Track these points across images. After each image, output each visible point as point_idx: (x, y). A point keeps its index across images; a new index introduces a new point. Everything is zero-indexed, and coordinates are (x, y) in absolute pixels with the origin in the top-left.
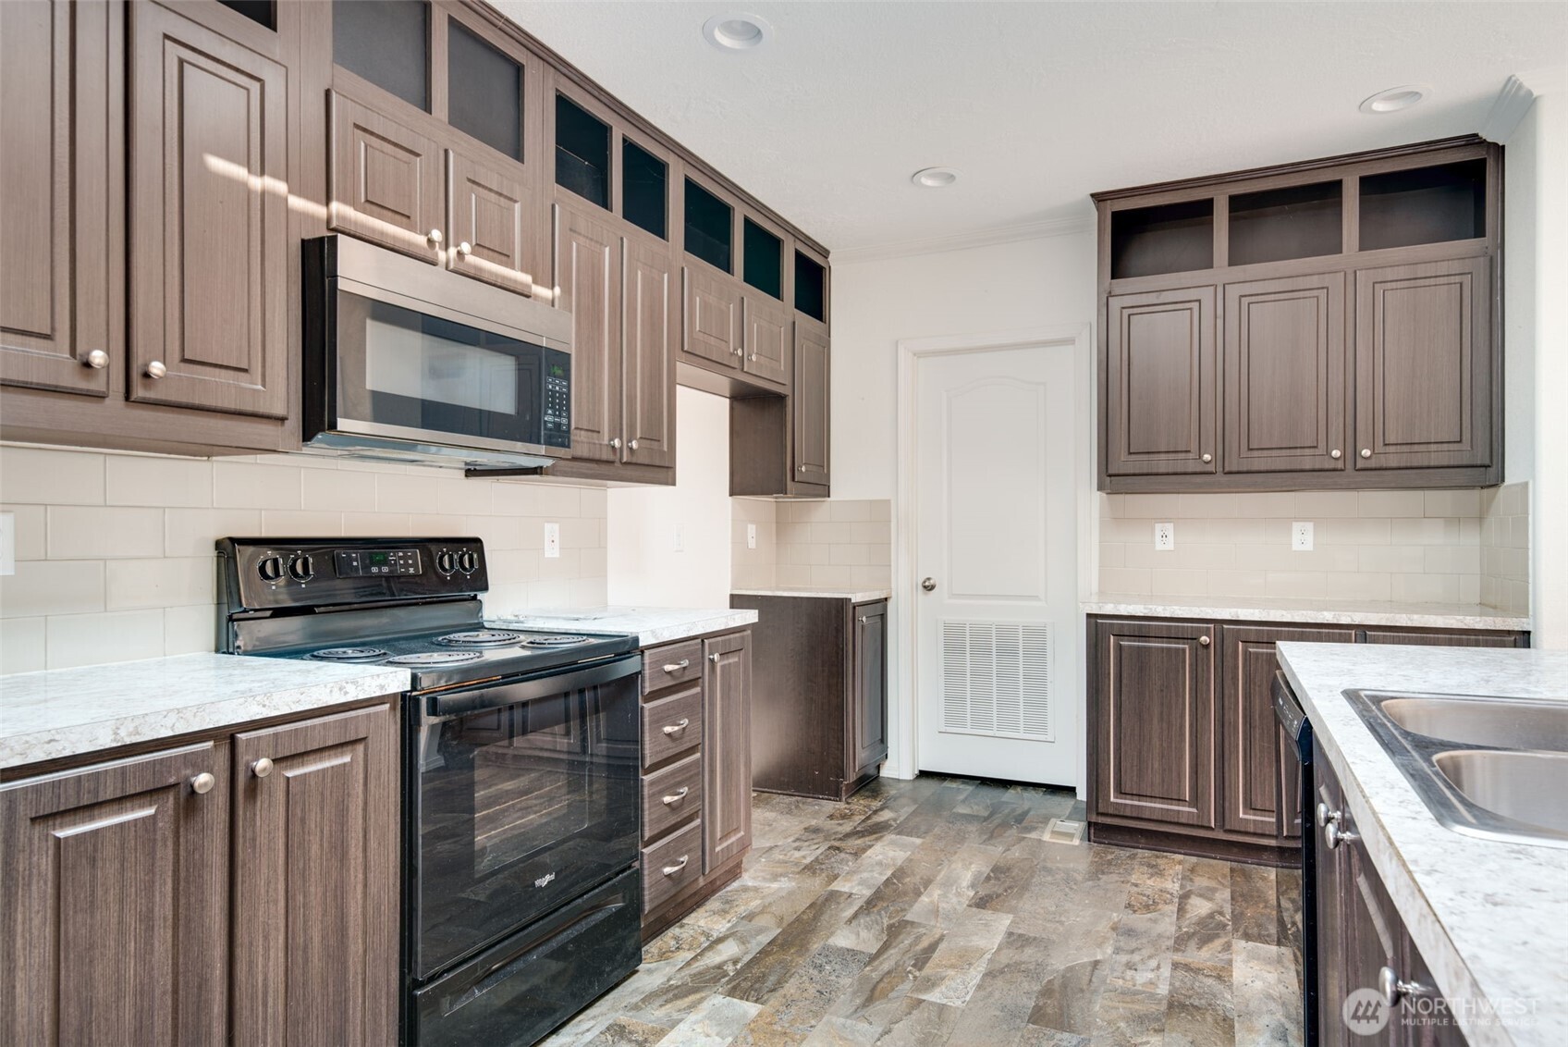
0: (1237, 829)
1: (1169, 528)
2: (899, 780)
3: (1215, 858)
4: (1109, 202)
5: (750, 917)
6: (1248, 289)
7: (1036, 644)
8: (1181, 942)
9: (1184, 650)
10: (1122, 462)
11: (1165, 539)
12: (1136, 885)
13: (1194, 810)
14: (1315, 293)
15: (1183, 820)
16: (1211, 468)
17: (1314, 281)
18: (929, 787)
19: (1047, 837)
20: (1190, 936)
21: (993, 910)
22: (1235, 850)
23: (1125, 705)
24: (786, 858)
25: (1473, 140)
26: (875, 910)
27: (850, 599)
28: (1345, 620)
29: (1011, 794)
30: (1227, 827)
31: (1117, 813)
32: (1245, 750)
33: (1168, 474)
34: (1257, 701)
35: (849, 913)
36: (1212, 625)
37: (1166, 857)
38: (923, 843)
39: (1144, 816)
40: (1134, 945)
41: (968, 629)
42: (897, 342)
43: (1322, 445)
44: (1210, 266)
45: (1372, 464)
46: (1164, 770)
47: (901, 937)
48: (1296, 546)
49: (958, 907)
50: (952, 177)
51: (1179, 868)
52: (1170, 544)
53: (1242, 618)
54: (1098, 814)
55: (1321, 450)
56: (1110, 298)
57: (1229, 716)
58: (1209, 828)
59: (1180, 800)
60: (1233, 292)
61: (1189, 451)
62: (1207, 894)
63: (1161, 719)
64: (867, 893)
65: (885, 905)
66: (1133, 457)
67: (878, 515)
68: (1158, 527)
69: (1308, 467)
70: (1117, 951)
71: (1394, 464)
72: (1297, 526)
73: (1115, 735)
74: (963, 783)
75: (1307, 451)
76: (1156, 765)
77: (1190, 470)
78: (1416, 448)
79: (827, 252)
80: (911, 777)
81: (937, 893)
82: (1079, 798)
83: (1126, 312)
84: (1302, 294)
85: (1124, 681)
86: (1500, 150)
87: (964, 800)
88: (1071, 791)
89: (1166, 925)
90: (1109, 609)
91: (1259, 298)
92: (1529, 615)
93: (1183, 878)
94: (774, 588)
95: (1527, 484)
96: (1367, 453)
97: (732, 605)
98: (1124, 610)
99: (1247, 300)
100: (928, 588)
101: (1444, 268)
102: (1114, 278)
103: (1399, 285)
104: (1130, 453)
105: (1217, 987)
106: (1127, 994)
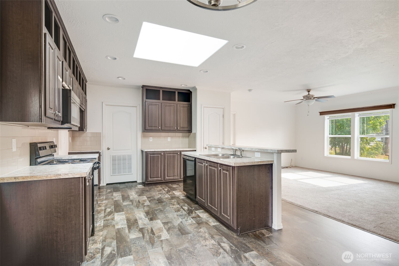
1: (152, 138)
2: (103, 186)
4: (145, 87)
5: (106, 206)
6: (165, 104)
7: (130, 158)
9: (159, 156)
11: (151, 139)
13: (161, 178)
14: (173, 106)
15: (159, 180)
16: (160, 129)
17: (173, 104)
18: (108, 186)
19: (139, 187)
20: (168, 192)
21: (142, 196)
22: (165, 183)
23: (151, 165)
25: (189, 90)
26: (125, 200)
27: (99, 152)
28: (178, 150)
29: (126, 184)
30: (165, 180)
31: (150, 181)
32: (167, 169)
33: (154, 130)
34: (169, 162)
35: (122, 201)
36: (163, 152)
37: (157, 186)
38: (121, 192)
39: (154, 181)
40: (163, 194)
41: (117, 156)
42: (102, 102)
43: (174, 127)
44: (160, 100)
45: (179, 130)
47: (133, 201)
48: (168, 141)
49: (137, 197)
50: (125, 79)
51: (159, 187)
53: (167, 151)
54: (147, 182)
55: (173, 127)
56: (146, 102)
57: (165, 164)
58: (163, 180)
59: (159, 177)
60: (163, 104)
61: (157, 127)
63: (156, 166)
64: (121, 199)
66: (149, 127)
67: (99, 135)
68: (150, 138)
69: (172, 130)
70: (161, 195)
71: (181, 130)
72: (168, 138)
73: (150, 169)
74: (116, 184)
75: (172, 128)
76: (156, 173)
77: (157, 129)
78: (184, 128)
79: (87, 82)
80: (106, 185)
81: (132, 196)
82: (138, 182)
83: (148, 105)
84: (171, 106)
85: (151, 161)
86: (191, 92)
87: (120, 186)
88: (136, 182)
89: (164, 192)
90: (149, 150)
91: (166, 106)
92: (196, 148)
93: (161, 187)
94: (73, 151)
95: (196, 133)
96: (179, 128)
97: (69, 154)
98: (151, 150)
99: (165, 106)
100: (108, 149)
101: (186, 105)
102: (146, 99)
103: (182, 107)
104: (149, 126)
105: (175, 195)
106: (166, 198)
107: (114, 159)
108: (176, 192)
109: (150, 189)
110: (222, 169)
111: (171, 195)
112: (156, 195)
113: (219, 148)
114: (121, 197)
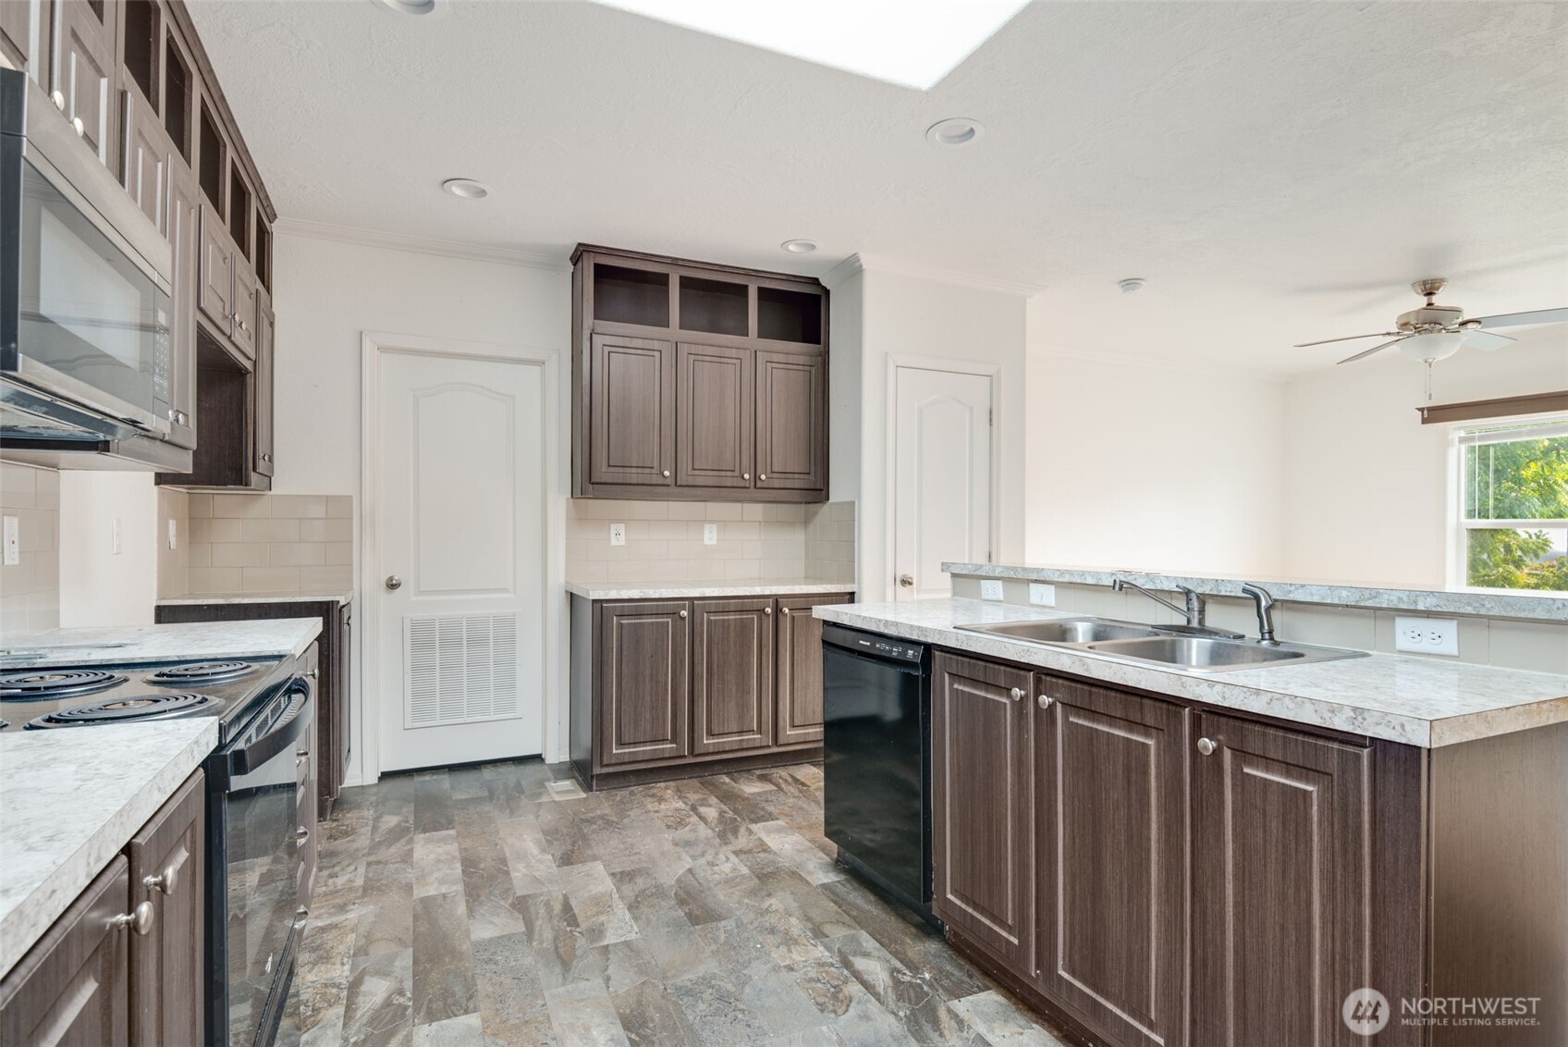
0: (702, 752)
1: (622, 528)
2: (362, 786)
3: (685, 779)
4: (592, 254)
5: (360, 951)
6: (694, 349)
7: (507, 633)
8: (723, 838)
9: (668, 623)
10: (604, 473)
11: (618, 536)
12: (657, 812)
13: (674, 745)
14: (734, 361)
15: (667, 755)
16: (668, 482)
17: (733, 353)
18: (389, 785)
19: (557, 798)
20: (724, 832)
21: (581, 862)
22: (697, 769)
23: (625, 671)
24: (331, 888)
25: (815, 281)
26: (483, 898)
27: (339, 602)
29: (487, 773)
30: (696, 752)
31: (618, 761)
32: (707, 692)
33: (638, 484)
34: (716, 656)
35: (461, 909)
36: (687, 602)
37: (652, 787)
38: (458, 832)
39: (638, 759)
40: (700, 850)
41: (437, 624)
42: (361, 333)
43: (737, 469)
44: (666, 325)
45: (766, 485)
46: (653, 719)
47: (532, 910)
48: (707, 542)
49: (552, 871)
50: (483, 193)
51: (669, 791)
52: (621, 541)
53: (707, 595)
54: (602, 766)
55: (737, 473)
56: (594, 335)
57: (697, 669)
58: (685, 756)
59: (664, 740)
60: (684, 349)
61: (652, 468)
62: (704, 803)
63: (652, 680)
64: (459, 888)
65: (487, 891)
66: (611, 469)
67: (339, 511)
68: (613, 527)
69: (729, 485)
70: (694, 858)
71: (776, 486)
72: (707, 527)
73: (616, 697)
74: (433, 774)
75: (729, 474)
76: (648, 716)
77: (654, 482)
78: (787, 476)
79: (275, 216)
80: (376, 781)
81: (521, 866)
82: (547, 762)
83: (607, 349)
84: (726, 360)
85: (625, 653)
86: (827, 292)
87: (453, 788)
88: (537, 758)
89: (704, 831)
90: (613, 595)
91: (700, 358)
92: (854, 582)
93: (680, 797)
94: (191, 596)
95: (854, 502)
96: (763, 477)
97: (159, 620)
98: (625, 594)
99: (691, 357)
100: (392, 586)
101: (801, 360)
102: (595, 319)
103: (780, 366)
104: (609, 466)
105: (771, 857)
106: (729, 882)
107: (422, 639)
108: (769, 832)
109: (622, 814)
110: (1227, 754)
111: (750, 851)
112: (663, 854)
113: (1036, 581)
114: (458, 867)
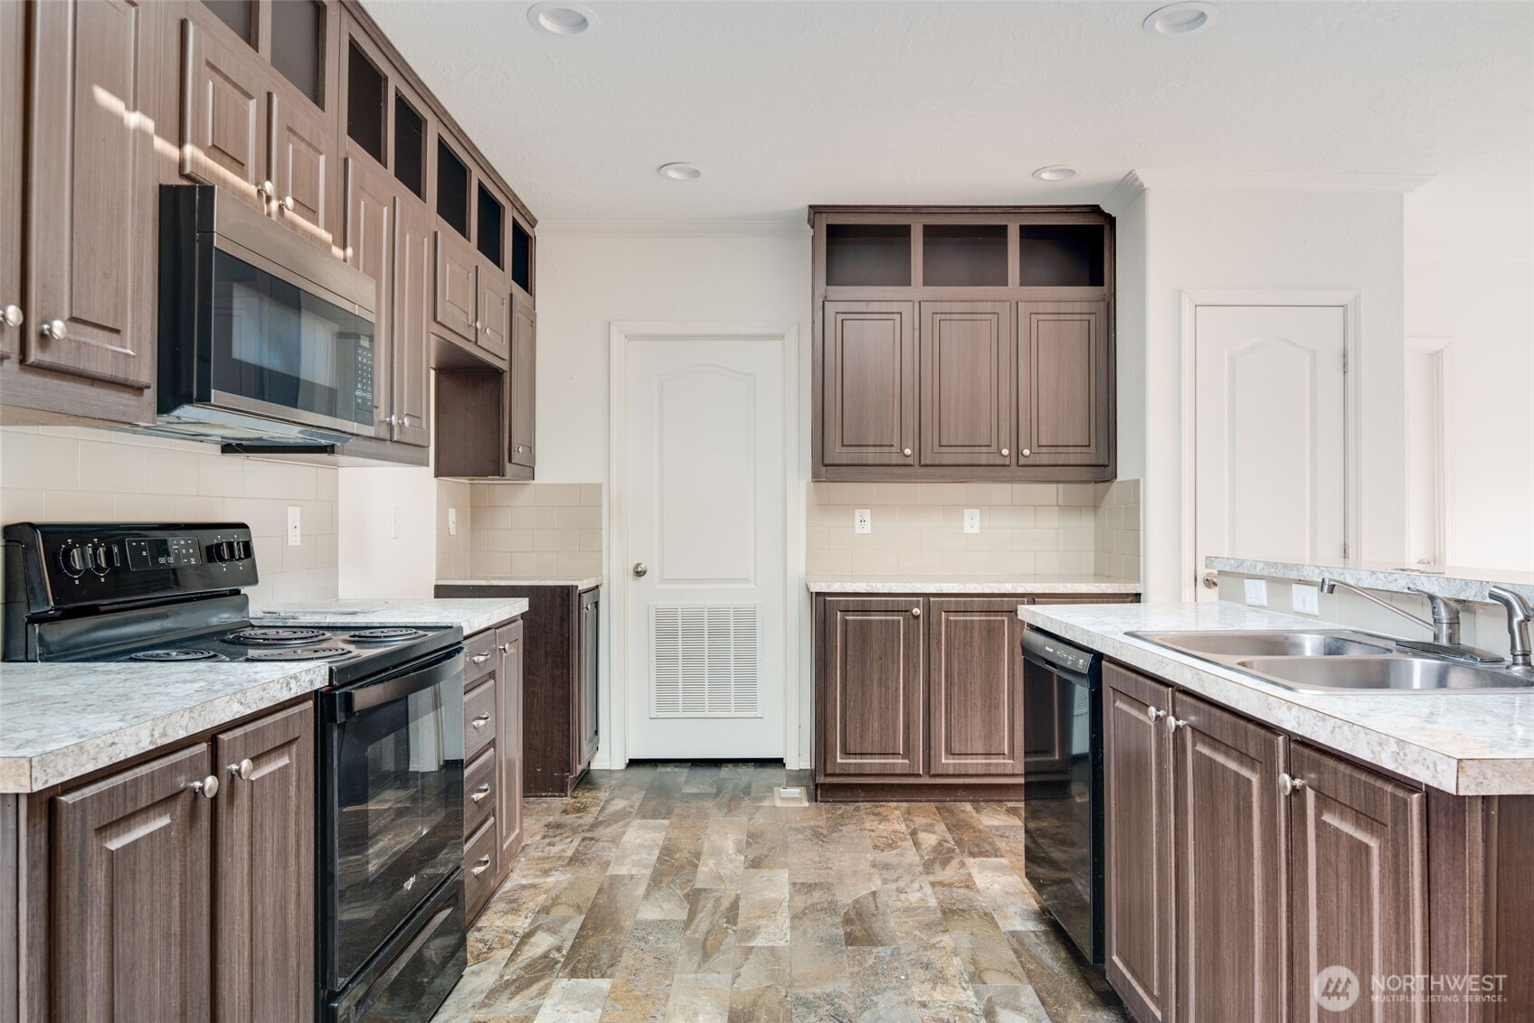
0: (940, 772)
1: (867, 513)
2: (610, 770)
3: (921, 801)
4: (824, 215)
5: (545, 910)
6: (939, 307)
7: (747, 625)
8: (928, 867)
9: (899, 621)
10: (837, 453)
11: (863, 523)
12: (873, 831)
13: (907, 761)
14: (989, 316)
15: (898, 771)
16: (910, 461)
17: (989, 307)
18: (633, 772)
19: (779, 803)
20: (933, 861)
21: (768, 868)
22: (937, 792)
23: (850, 673)
24: (546, 854)
25: (1095, 210)
26: (664, 884)
27: (577, 587)
28: (1020, 590)
29: (725, 772)
30: (933, 772)
31: (843, 772)
32: (946, 704)
33: (875, 465)
34: (956, 662)
35: (641, 891)
36: (921, 599)
37: (884, 806)
38: (671, 823)
39: (865, 772)
40: (895, 875)
41: (680, 613)
42: (609, 323)
43: (994, 444)
44: (908, 283)
45: (1030, 462)
46: (882, 729)
47: (702, 903)
48: (967, 530)
49: (737, 871)
50: (696, 173)
51: (897, 812)
52: (867, 528)
53: (945, 591)
54: (826, 775)
55: (994, 449)
56: (826, 303)
57: (934, 676)
58: (919, 775)
59: (895, 754)
60: (928, 308)
61: (892, 446)
62: (929, 829)
63: (880, 684)
64: (648, 872)
65: (670, 879)
66: (845, 449)
67: (588, 499)
68: (858, 512)
69: (984, 462)
70: (885, 881)
71: (1045, 462)
72: (967, 512)
73: (841, 701)
74: (676, 767)
75: (984, 450)
76: (876, 725)
77: (894, 462)
78: (1060, 449)
79: (535, 221)
80: (623, 767)
81: (711, 862)
82: (788, 767)
83: (840, 317)
84: (979, 316)
85: (849, 652)
86: (1111, 221)
87: (687, 782)
88: (779, 762)
89: (911, 856)
90: (836, 588)
91: (948, 316)
92: (1139, 581)
93: (905, 820)
94: (472, 578)
95: (1138, 481)
96: (1027, 452)
97: (437, 596)
98: (849, 588)
99: (938, 317)
100: (639, 573)
101: (1085, 307)
102: (827, 285)
103: (1048, 317)
104: (843, 445)
105: (970, 894)
106: (909, 911)
107: (667, 628)
108: (983, 868)
109: (835, 828)
110: (1310, 796)
111: (950, 885)
112: (855, 873)
113: (1300, 582)
114: (656, 853)
